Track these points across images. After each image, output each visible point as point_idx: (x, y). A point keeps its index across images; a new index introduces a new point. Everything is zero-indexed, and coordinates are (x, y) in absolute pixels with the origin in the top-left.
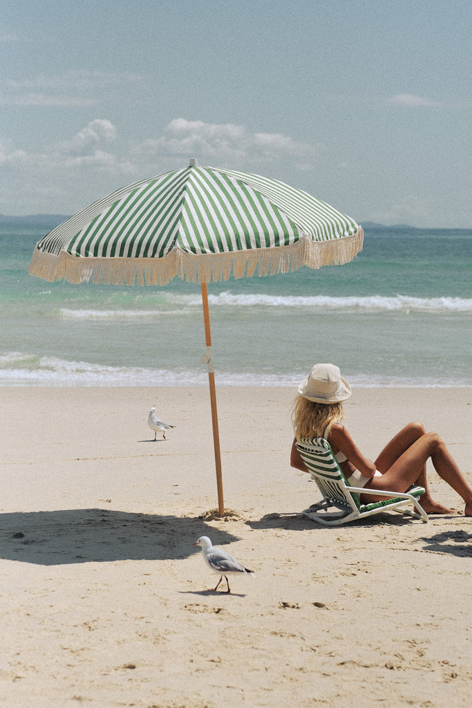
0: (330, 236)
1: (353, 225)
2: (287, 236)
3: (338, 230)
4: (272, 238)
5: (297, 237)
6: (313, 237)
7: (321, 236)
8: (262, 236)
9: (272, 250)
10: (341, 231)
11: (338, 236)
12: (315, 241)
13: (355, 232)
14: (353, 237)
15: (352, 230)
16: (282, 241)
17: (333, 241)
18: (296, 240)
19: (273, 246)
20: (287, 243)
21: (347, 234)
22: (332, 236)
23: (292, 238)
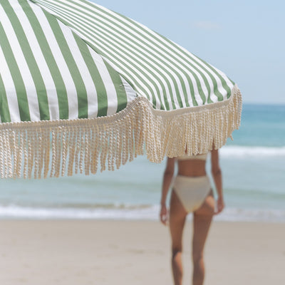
0: (186, 101)
1: (224, 84)
2: (102, 97)
3: (200, 91)
4: (73, 101)
5: (123, 101)
6: (155, 102)
7: (169, 100)
8: (52, 96)
9: (73, 123)
10: (206, 92)
11: (199, 101)
12: (158, 109)
13: (229, 95)
14: (226, 103)
15: (223, 92)
16: (93, 108)
17: (192, 110)
18: (121, 107)
19: (74, 116)
20: (103, 112)
21: (214, 98)
22: (190, 101)
23: (113, 102)
